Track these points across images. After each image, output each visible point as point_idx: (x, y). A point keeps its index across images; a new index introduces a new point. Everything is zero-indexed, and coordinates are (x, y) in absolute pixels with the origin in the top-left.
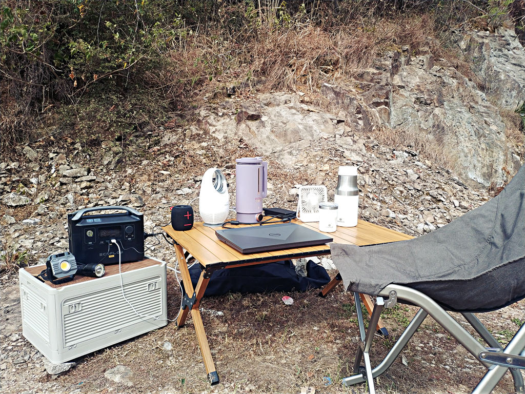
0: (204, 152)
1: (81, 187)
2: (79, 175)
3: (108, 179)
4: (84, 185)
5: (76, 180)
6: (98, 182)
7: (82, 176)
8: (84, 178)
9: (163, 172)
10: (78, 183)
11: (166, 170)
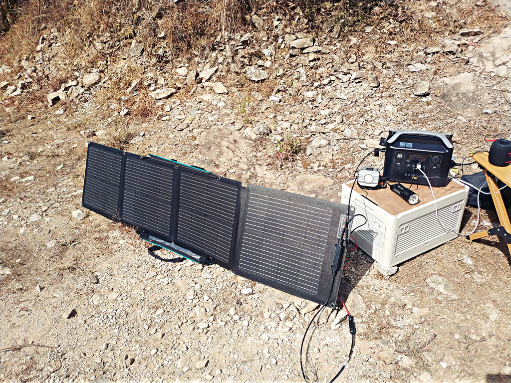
0: (434, 14)
1: (310, 60)
2: (306, 46)
3: (333, 50)
4: (312, 56)
5: (304, 52)
6: (324, 53)
7: (308, 47)
8: (311, 49)
9: (390, 42)
10: (306, 55)
11: (393, 39)
